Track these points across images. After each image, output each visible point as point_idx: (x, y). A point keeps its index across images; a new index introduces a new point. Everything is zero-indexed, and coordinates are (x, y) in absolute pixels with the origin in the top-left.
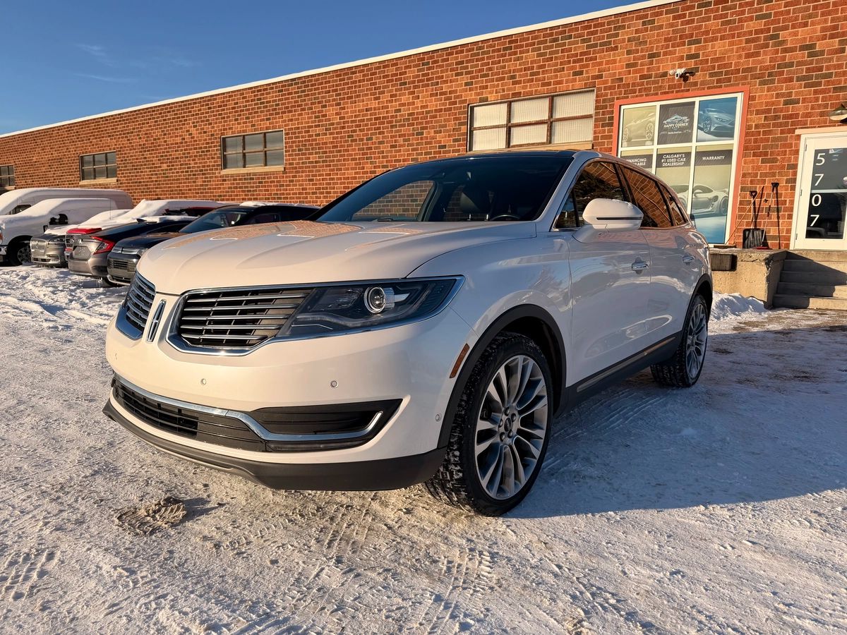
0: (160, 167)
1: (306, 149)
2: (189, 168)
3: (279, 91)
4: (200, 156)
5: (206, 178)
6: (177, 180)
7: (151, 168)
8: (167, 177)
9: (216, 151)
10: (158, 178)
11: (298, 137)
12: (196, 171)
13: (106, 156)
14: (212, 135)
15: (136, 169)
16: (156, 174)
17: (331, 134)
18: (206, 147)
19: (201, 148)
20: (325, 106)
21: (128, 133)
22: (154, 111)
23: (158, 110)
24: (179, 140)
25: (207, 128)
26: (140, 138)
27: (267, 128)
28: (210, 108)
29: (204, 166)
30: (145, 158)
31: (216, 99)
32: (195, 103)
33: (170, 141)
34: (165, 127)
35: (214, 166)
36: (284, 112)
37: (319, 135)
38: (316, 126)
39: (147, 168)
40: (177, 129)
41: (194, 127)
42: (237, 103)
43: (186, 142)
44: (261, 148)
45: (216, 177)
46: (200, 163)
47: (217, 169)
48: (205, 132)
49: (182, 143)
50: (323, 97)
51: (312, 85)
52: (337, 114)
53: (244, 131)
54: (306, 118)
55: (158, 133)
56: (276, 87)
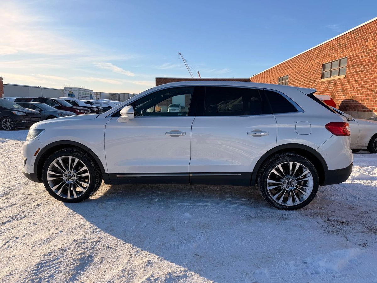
0: (301, 80)
1: (356, 65)
2: (310, 79)
3: (348, 38)
4: (315, 74)
5: (315, 83)
6: (306, 85)
7: (298, 81)
8: (303, 84)
9: (320, 71)
10: (300, 85)
11: (353, 60)
12: (312, 81)
13: (286, 77)
14: (320, 64)
15: (294, 82)
16: (299, 83)
17: (368, 56)
18: (317, 70)
19: (315, 70)
20: (367, 41)
21: (293, 67)
22: (301, 56)
23: (303, 56)
24: (308, 67)
25: (318, 61)
26: (296, 68)
27: (341, 57)
28: (320, 51)
29: (315, 78)
30: (297, 77)
31: (322, 47)
32: (315, 50)
33: (305, 68)
34: (304, 62)
35: (319, 78)
36: (349, 48)
37: (362, 57)
38: (362, 53)
39: (297, 81)
40: (308, 63)
41: (314, 61)
42: (330, 47)
43: (310, 68)
44: (338, 67)
45: (319, 83)
46: (314, 77)
47: (319, 79)
48: (317, 63)
49: (309, 69)
50: (367, 37)
51: (363, 31)
52: (373, 44)
53: (332, 60)
54: (358, 49)
55: (302, 65)
56: (347, 36)
